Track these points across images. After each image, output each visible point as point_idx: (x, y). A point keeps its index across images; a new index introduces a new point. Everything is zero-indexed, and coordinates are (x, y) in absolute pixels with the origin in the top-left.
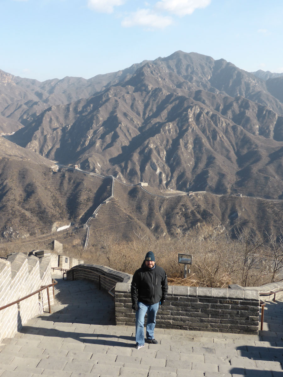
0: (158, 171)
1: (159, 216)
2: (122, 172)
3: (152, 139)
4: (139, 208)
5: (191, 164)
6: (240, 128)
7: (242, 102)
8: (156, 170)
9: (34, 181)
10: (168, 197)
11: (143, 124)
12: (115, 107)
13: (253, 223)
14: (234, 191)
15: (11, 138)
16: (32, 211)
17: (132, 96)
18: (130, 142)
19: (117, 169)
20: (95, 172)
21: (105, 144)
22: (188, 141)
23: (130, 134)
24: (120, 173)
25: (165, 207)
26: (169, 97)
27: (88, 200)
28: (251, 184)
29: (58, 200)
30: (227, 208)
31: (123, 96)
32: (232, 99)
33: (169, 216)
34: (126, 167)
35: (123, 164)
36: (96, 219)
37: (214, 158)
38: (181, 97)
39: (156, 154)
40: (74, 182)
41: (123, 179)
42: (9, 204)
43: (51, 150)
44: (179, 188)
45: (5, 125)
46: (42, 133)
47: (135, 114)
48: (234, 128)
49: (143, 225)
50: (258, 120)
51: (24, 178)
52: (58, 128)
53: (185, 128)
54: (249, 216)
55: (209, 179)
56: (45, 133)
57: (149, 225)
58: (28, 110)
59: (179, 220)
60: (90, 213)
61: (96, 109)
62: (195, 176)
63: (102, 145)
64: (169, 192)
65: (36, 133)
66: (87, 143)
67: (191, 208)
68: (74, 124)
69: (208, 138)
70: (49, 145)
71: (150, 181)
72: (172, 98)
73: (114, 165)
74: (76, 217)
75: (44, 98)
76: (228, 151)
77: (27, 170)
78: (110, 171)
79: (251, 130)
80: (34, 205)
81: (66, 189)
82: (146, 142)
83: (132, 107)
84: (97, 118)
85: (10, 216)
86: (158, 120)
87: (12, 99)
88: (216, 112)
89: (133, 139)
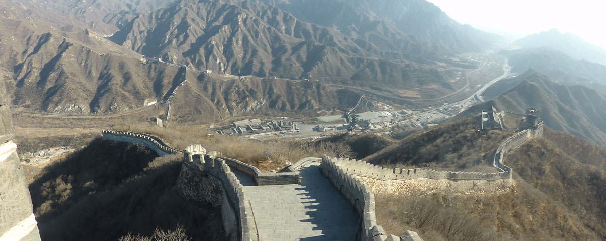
0: (218, 61)
1: (220, 94)
2: (192, 63)
3: (213, 38)
4: (205, 89)
5: (241, 56)
6: (273, 29)
7: (274, 9)
8: (216, 60)
9: (130, 70)
10: (225, 80)
11: (206, 26)
12: (186, 14)
13: (284, 97)
14: (271, 74)
15: (110, 39)
16: (129, 92)
17: (198, 5)
18: (196, 40)
19: (189, 60)
20: (173, 63)
21: (179, 42)
22: (238, 39)
23: (197, 34)
24: (191, 63)
25: (224, 87)
26: (224, 6)
27: (169, 83)
28: (281, 69)
29: (147, 83)
30: (266, 87)
31: (191, 6)
32: (266, 7)
33: (226, 94)
34: (195, 59)
35: (193, 57)
36: (175, 97)
37: (257, 51)
38: (233, 5)
39: (217, 49)
40: (158, 71)
41: (193, 67)
42: (113, 87)
43: (140, 47)
44: (233, 73)
45: (106, 29)
46: (133, 34)
47: (201, 19)
48: (269, 29)
49: (209, 101)
50: (284, 23)
51: (122, 68)
52: (144, 31)
53: (236, 29)
54: (281, 92)
55: (253, 66)
56: (136, 35)
57: (213, 101)
58: (122, 17)
59: (233, 96)
60: (170, 93)
61: (172, 16)
62: (244, 64)
63: (177, 42)
64: (226, 77)
65: (129, 34)
66: (166, 41)
67: (242, 88)
68: (156, 27)
69: (252, 36)
70: (139, 43)
71: (212, 68)
72: (227, 7)
73: (186, 57)
74: (160, 96)
75: (133, 8)
76: (265, 46)
77: (124, 63)
78: (184, 62)
79: (280, 30)
80: (131, 88)
81: (153, 76)
82: (209, 40)
83: (198, 14)
84: (173, 22)
85: (115, 95)
86: (216, 23)
87: (109, 10)
88: (257, 17)
89: (199, 37)
